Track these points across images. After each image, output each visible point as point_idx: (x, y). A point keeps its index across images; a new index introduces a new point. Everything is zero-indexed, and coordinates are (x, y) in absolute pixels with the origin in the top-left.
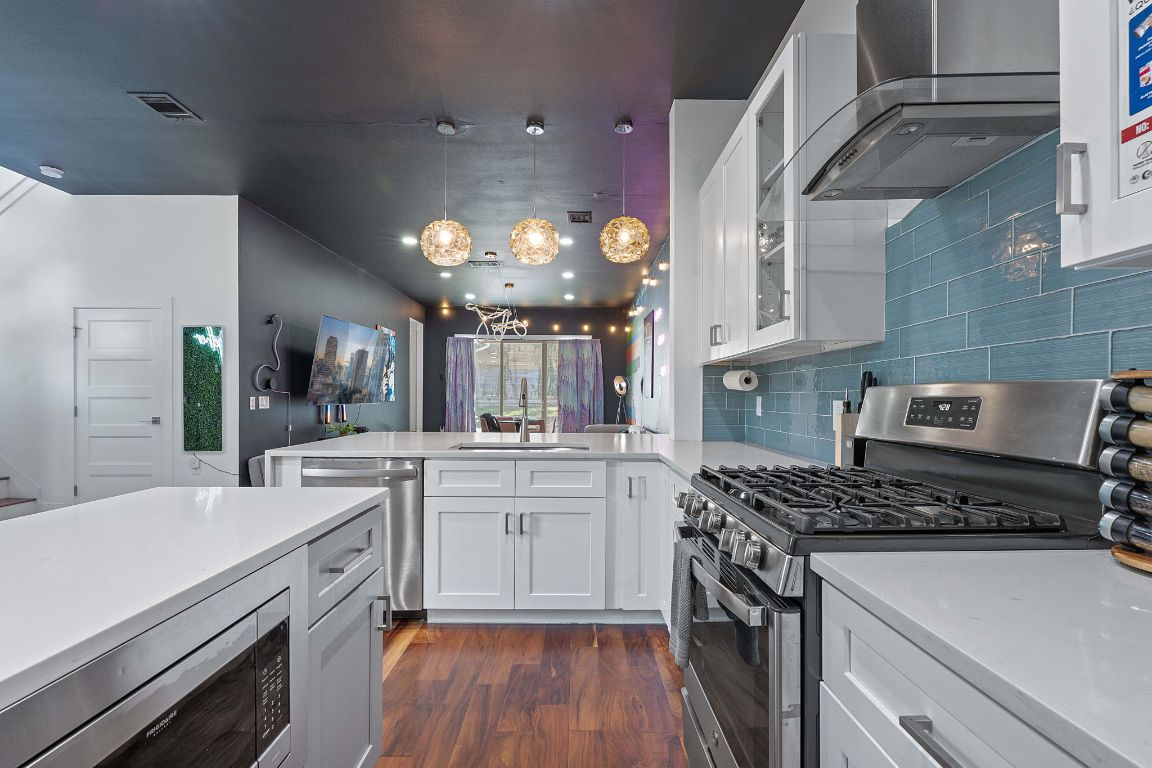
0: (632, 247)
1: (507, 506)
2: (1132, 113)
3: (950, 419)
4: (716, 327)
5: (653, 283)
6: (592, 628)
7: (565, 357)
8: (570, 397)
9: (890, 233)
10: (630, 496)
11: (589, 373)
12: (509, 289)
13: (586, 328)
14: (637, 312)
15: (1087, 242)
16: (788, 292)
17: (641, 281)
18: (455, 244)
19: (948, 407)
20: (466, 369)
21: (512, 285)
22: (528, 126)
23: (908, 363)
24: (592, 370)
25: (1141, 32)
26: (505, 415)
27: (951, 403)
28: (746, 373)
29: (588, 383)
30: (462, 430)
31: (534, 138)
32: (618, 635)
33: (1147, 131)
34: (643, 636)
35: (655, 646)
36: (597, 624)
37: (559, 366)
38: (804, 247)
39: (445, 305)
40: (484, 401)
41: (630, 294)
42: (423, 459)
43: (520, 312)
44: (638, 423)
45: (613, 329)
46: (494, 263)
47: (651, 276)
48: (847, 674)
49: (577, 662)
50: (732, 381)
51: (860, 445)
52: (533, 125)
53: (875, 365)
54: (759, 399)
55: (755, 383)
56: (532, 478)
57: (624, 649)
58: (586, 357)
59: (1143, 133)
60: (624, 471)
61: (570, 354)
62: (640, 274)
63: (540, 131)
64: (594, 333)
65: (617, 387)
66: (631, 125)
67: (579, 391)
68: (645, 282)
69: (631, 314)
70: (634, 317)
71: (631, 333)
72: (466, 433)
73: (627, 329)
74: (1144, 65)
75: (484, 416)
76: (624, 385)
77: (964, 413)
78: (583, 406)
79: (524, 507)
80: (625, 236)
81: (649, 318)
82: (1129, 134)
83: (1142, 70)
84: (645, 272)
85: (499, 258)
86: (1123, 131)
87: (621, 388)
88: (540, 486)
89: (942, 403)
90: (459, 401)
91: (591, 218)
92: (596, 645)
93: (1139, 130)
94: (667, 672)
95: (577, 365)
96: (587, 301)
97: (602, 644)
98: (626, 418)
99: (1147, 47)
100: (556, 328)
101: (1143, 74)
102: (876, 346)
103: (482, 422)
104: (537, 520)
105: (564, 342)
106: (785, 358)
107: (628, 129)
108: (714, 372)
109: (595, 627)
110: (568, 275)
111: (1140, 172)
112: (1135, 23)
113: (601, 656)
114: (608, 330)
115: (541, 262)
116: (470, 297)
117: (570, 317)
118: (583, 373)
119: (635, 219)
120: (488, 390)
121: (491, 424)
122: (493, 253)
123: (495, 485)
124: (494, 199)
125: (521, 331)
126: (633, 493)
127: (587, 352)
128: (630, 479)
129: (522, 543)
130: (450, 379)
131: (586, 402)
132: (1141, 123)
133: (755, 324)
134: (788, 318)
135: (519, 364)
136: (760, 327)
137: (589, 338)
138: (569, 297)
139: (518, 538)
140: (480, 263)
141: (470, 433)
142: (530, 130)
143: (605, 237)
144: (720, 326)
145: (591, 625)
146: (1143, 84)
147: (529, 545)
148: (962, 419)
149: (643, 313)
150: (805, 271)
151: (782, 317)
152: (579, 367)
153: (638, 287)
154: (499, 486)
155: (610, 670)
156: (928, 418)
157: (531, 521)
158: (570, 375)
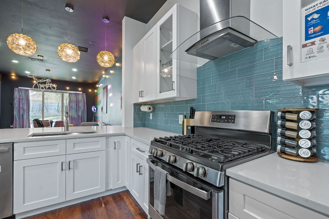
0: (109, 62)
1: (62, 159)
2: (306, 40)
3: (226, 121)
4: (142, 91)
5: (107, 77)
6: (100, 199)
7: (72, 99)
8: (74, 112)
9: (198, 69)
10: (115, 148)
11: (81, 105)
12: (48, 72)
13: (80, 89)
14: (100, 86)
15: (292, 73)
16: (174, 82)
17: (102, 76)
18: (28, 46)
19: (225, 117)
20: (24, 102)
21: (49, 70)
22: (66, 7)
23: (205, 105)
24: (83, 104)
25: (309, 19)
26: (44, 119)
27: (225, 116)
28: (150, 106)
29: (81, 108)
30: (23, 127)
31: (68, 13)
32: (111, 199)
33: (311, 46)
34: (120, 197)
35: (125, 199)
36: (102, 197)
37: (69, 102)
38: (179, 69)
39: (13, 74)
40: (34, 114)
41: (97, 80)
42: (13, 143)
43: (53, 81)
44: (101, 121)
45: (90, 90)
46: (42, 60)
47: (106, 74)
48: (244, 210)
49: (98, 216)
50: (144, 109)
51: (193, 128)
52: (69, 7)
53: (194, 105)
54: (151, 114)
55: (152, 109)
56: (74, 146)
57: (114, 204)
58: (80, 99)
59: (309, 46)
60: (112, 140)
61: (73, 98)
62: (102, 73)
63: (71, 11)
64: (83, 91)
65: (93, 110)
66: (109, 20)
67: (77, 111)
68: (104, 76)
69: (97, 86)
70: (98, 87)
71: (97, 92)
72: (25, 128)
73: (96, 91)
74: (310, 28)
75: (35, 120)
76: (95, 109)
77: (230, 119)
78: (79, 116)
79: (70, 158)
80: (106, 58)
81: (106, 88)
82: (304, 46)
83: (309, 29)
84: (103, 73)
85: (44, 59)
86: (302, 45)
87: (94, 110)
88: (77, 149)
89: (222, 116)
90: (21, 114)
91: (87, 50)
92: (103, 206)
93: (308, 45)
94: (132, 208)
95: (76, 102)
96: (80, 80)
97: (105, 205)
98: (96, 120)
99: (311, 23)
100: (68, 88)
101: (310, 30)
102: (193, 100)
103: (34, 123)
104: (76, 162)
105: (71, 93)
106: (162, 102)
107: (107, 21)
108: (137, 106)
109: (101, 198)
110: (75, 70)
111: (308, 56)
112: (307, 17)
113: (107, 210)
114: (88, 91)
115: (72, 61)
116: (27, 72)
117: (74, 85)
118: (79, 105)
119: (110, 53)
120: (34, 110)
121: (39, 124)
122: (41, 56)
123: (56, 151)
124: (45, 34)
125: (54, 88)
126: (116, 148)
127: (80, 98)
128: (115, 143)
129: (70, 173)
130: (16, 105)
131: (80, 114)
132: (309, 43)
133: (159, 91)
134: (174, 90)
135: (48, 100)
136: (160, 93)
137: (81, 93)
138: (74, 78)
139: (67, 172)
140: (35, 59)
141: (27, 128)
142: (67, 9)
143: (98, 57)
144: (143, 91)
145: (100, 197)
146: (309, 33)
147: (73, 174)
148: (230, 121)
149: (102, 86)
150: (179, 76)
151: (173, 89)
152: (77, 102)
153: (101, 77)
154: (58, 151)
155: (112, 214)
156: (218, 120)
157: (74, 163)
158: (74, 105)
